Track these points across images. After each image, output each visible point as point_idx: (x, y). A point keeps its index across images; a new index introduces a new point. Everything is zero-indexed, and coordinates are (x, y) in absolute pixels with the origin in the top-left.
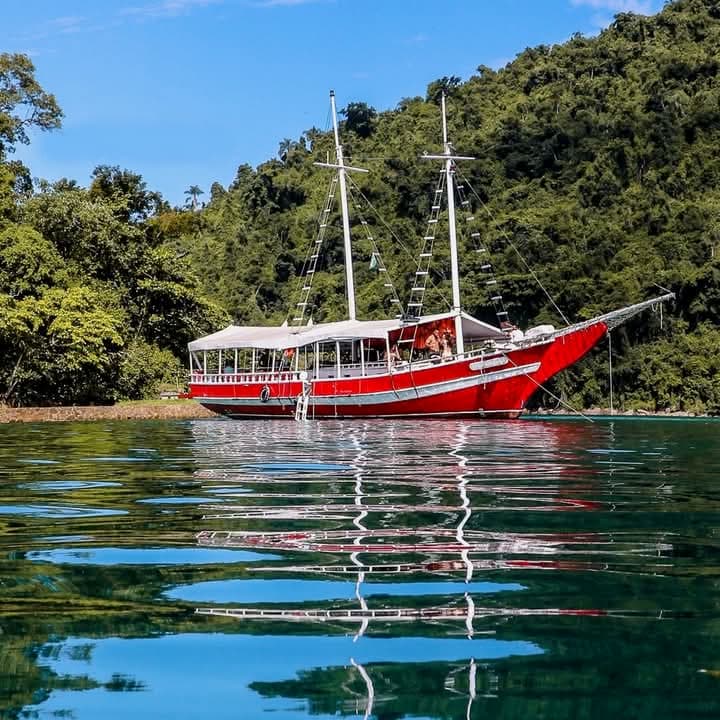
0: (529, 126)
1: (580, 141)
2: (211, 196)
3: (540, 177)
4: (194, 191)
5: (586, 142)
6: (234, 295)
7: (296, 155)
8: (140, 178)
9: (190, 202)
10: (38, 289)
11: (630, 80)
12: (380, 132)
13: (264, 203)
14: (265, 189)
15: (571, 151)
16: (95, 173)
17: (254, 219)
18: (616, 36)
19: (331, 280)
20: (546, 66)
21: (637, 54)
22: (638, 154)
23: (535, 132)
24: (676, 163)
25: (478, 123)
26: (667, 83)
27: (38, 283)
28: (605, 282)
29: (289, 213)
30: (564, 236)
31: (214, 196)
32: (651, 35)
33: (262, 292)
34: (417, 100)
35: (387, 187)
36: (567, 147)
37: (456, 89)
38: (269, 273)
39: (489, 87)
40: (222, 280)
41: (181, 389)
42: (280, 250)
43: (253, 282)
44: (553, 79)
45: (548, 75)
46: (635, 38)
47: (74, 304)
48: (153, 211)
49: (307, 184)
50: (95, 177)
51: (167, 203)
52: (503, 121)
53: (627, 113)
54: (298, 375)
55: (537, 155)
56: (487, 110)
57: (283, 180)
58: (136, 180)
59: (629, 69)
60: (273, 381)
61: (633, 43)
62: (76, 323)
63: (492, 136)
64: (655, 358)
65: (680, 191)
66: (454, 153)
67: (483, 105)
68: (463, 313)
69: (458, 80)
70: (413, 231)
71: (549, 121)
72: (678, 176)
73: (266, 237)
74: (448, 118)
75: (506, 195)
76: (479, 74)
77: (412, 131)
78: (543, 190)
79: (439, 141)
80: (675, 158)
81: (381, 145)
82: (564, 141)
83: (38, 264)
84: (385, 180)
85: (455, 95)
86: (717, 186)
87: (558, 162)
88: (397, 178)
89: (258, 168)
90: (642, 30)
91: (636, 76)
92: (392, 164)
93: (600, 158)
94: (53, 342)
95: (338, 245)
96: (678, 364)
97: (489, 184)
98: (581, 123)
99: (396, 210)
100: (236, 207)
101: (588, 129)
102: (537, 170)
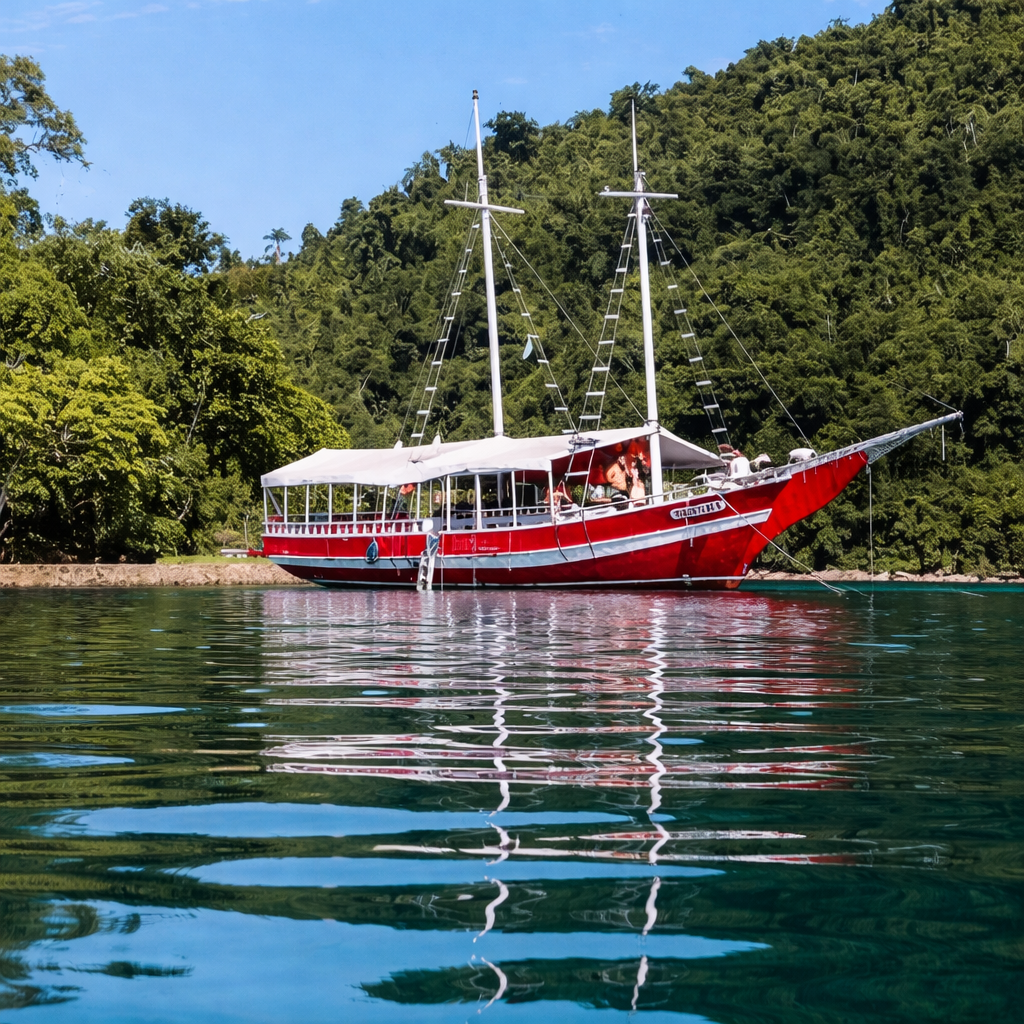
0: (752, 155)
1: (822, 179)
2: (302, 243)
3: (765, 229)
4: (278, 236)
5: (829, 182)
6: (331, 388)
7: (426, 184)
8: (198, 215)
9: (270, 253)
10: (46, 356)
11: (910, 88)
12: (542, 156)
13: (378, 255)
14: (380, 234)
15: (808, 194)
16: (132, 209)
17: (363, 278)
18: (893, 24)
19: (470, 372)
20: (786, 68)
21: (922, 51)
22: (899, 202)
23: (759, 165)
24: (956, 218)
25: (682, 151)
26: (961, 92)
27: (48, 347)
28: (860, 387)
29: (414, 271)
30: (800, 316)
31: (305, 244)
32: (945, 24)
33: (372, 385)
34: (597, 114)
35: (551, 238)
36: (804, 187)
37: (652, 101)
38: (382, 357)
39: (700, 98)
40: (314, 366)
41: (250, 543)
42: (398, 324)
43: (358, 371)
44: (797, 87)
45: (790, 80)
46: (922, 27)
47: (98, 381)
48: (217, 263)
49: (440, 228)
50: (132, 214)
51: (237, 252)
52: (715, 148)
53: (892, 139)
54: (420, 524)
55: (762, 199)
56: (696, 131)
57: (407, 220)
58: (193, 219)
59: (910, 72)
60: (383, 533)
61: (917, 34)
62: (99, 410)
63: (702, 168)
64: (921, 500)
65: (961, 257)
66: (647, 189)
67: (690, 124)
68: (663, 429)
69: (654, 88)
70: (588, 302)
71: (781, 150)
72: (958, 236)
73: (379, 305)
74: (639, 142)
75: (717, 254)
76: (685, 80)
77: (589, 158)
78: (768, 248)
79: (627, 172)
80: (955, 209)
81: (544, 176)
82: (800, 178)
83: (48, 318)
84: (548, 227)
85: (650, 108)
86: (1017, 253)
87: (790, 209)
88: (565, 225)
89: (371, 204)
90: (931, 15)
91: (920, 81)
92: (559, 206)
93: (841, 206)
94: (66, 437)
95: (481, 319)
96: (956, 508)
97: (694, 237)
98: (825, 153)
99: (563, 271)
100: (336, 259)
101: (834, 161)
102: (762, 220)
